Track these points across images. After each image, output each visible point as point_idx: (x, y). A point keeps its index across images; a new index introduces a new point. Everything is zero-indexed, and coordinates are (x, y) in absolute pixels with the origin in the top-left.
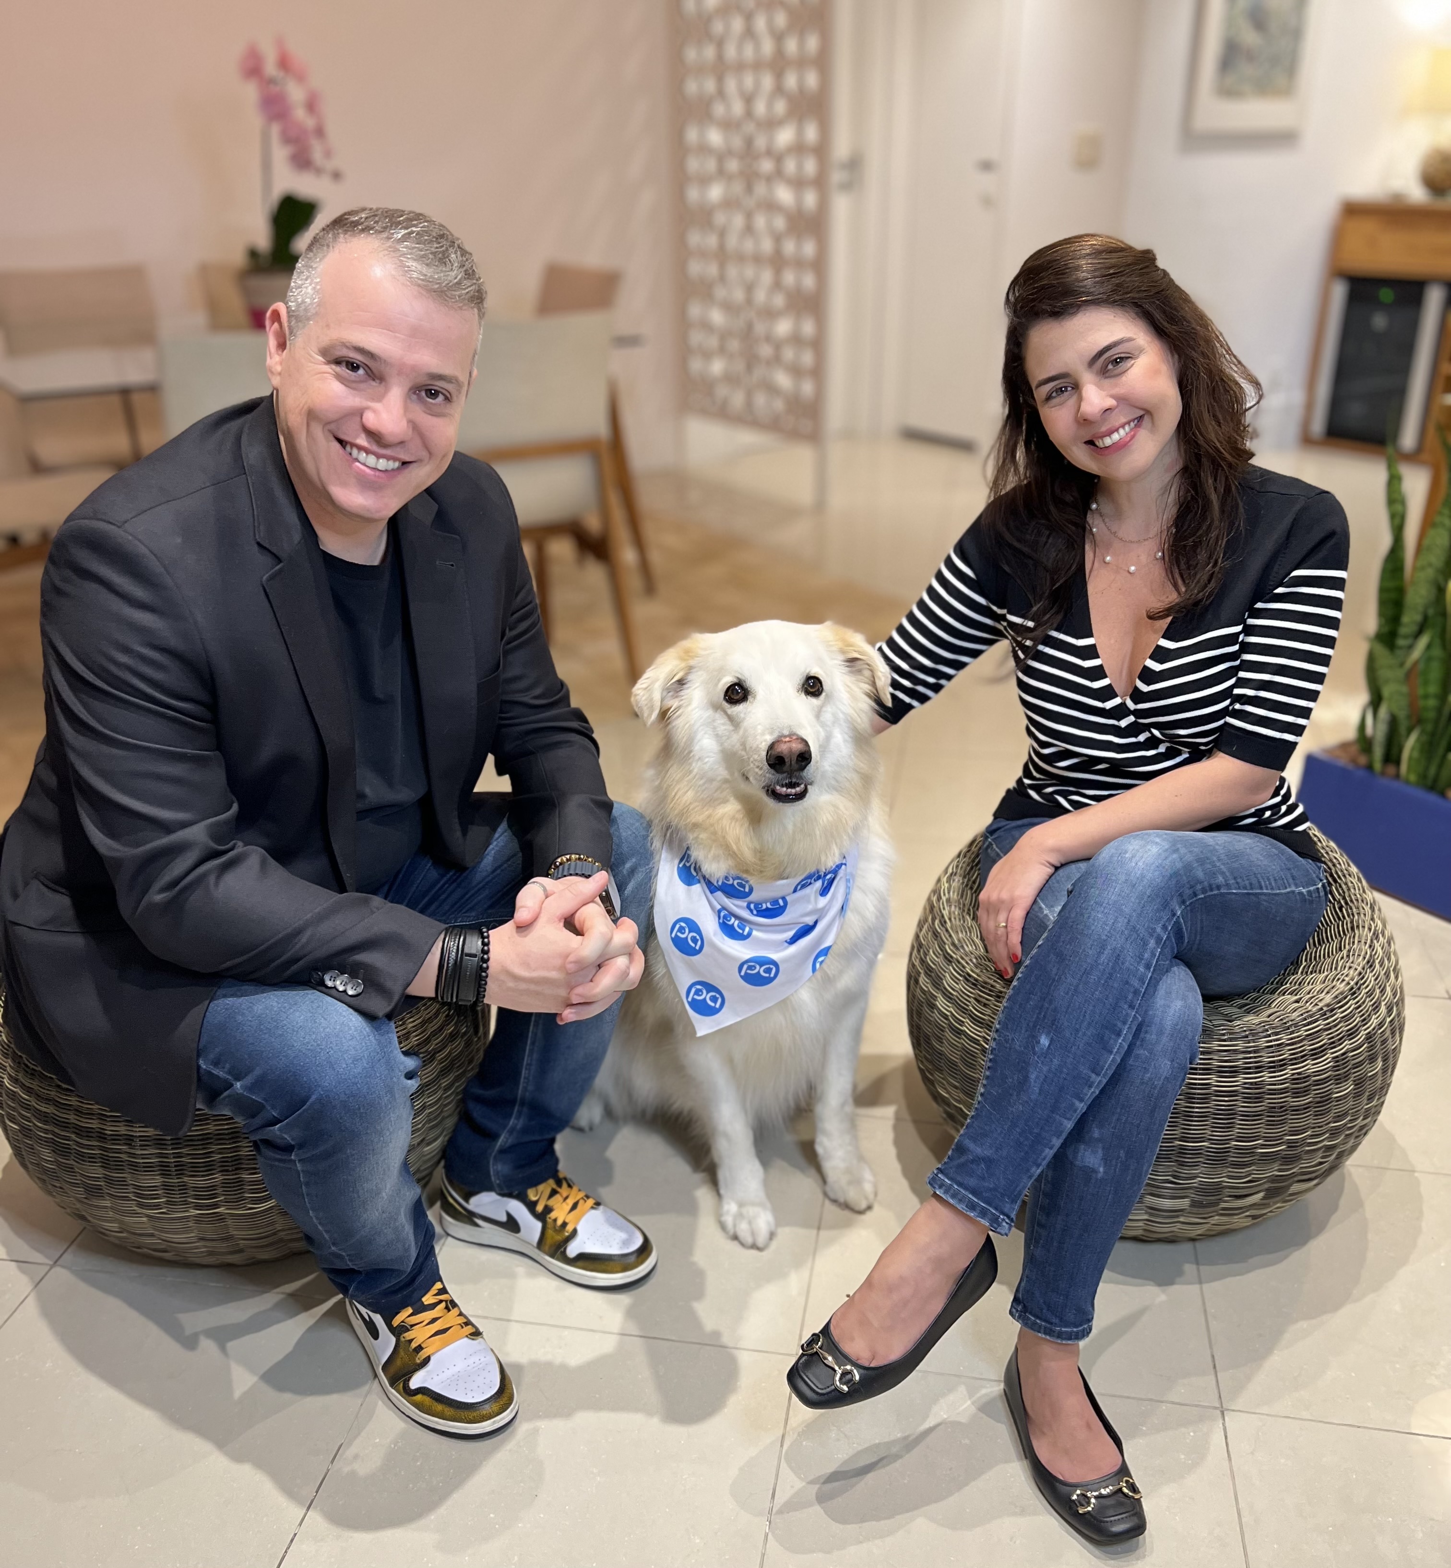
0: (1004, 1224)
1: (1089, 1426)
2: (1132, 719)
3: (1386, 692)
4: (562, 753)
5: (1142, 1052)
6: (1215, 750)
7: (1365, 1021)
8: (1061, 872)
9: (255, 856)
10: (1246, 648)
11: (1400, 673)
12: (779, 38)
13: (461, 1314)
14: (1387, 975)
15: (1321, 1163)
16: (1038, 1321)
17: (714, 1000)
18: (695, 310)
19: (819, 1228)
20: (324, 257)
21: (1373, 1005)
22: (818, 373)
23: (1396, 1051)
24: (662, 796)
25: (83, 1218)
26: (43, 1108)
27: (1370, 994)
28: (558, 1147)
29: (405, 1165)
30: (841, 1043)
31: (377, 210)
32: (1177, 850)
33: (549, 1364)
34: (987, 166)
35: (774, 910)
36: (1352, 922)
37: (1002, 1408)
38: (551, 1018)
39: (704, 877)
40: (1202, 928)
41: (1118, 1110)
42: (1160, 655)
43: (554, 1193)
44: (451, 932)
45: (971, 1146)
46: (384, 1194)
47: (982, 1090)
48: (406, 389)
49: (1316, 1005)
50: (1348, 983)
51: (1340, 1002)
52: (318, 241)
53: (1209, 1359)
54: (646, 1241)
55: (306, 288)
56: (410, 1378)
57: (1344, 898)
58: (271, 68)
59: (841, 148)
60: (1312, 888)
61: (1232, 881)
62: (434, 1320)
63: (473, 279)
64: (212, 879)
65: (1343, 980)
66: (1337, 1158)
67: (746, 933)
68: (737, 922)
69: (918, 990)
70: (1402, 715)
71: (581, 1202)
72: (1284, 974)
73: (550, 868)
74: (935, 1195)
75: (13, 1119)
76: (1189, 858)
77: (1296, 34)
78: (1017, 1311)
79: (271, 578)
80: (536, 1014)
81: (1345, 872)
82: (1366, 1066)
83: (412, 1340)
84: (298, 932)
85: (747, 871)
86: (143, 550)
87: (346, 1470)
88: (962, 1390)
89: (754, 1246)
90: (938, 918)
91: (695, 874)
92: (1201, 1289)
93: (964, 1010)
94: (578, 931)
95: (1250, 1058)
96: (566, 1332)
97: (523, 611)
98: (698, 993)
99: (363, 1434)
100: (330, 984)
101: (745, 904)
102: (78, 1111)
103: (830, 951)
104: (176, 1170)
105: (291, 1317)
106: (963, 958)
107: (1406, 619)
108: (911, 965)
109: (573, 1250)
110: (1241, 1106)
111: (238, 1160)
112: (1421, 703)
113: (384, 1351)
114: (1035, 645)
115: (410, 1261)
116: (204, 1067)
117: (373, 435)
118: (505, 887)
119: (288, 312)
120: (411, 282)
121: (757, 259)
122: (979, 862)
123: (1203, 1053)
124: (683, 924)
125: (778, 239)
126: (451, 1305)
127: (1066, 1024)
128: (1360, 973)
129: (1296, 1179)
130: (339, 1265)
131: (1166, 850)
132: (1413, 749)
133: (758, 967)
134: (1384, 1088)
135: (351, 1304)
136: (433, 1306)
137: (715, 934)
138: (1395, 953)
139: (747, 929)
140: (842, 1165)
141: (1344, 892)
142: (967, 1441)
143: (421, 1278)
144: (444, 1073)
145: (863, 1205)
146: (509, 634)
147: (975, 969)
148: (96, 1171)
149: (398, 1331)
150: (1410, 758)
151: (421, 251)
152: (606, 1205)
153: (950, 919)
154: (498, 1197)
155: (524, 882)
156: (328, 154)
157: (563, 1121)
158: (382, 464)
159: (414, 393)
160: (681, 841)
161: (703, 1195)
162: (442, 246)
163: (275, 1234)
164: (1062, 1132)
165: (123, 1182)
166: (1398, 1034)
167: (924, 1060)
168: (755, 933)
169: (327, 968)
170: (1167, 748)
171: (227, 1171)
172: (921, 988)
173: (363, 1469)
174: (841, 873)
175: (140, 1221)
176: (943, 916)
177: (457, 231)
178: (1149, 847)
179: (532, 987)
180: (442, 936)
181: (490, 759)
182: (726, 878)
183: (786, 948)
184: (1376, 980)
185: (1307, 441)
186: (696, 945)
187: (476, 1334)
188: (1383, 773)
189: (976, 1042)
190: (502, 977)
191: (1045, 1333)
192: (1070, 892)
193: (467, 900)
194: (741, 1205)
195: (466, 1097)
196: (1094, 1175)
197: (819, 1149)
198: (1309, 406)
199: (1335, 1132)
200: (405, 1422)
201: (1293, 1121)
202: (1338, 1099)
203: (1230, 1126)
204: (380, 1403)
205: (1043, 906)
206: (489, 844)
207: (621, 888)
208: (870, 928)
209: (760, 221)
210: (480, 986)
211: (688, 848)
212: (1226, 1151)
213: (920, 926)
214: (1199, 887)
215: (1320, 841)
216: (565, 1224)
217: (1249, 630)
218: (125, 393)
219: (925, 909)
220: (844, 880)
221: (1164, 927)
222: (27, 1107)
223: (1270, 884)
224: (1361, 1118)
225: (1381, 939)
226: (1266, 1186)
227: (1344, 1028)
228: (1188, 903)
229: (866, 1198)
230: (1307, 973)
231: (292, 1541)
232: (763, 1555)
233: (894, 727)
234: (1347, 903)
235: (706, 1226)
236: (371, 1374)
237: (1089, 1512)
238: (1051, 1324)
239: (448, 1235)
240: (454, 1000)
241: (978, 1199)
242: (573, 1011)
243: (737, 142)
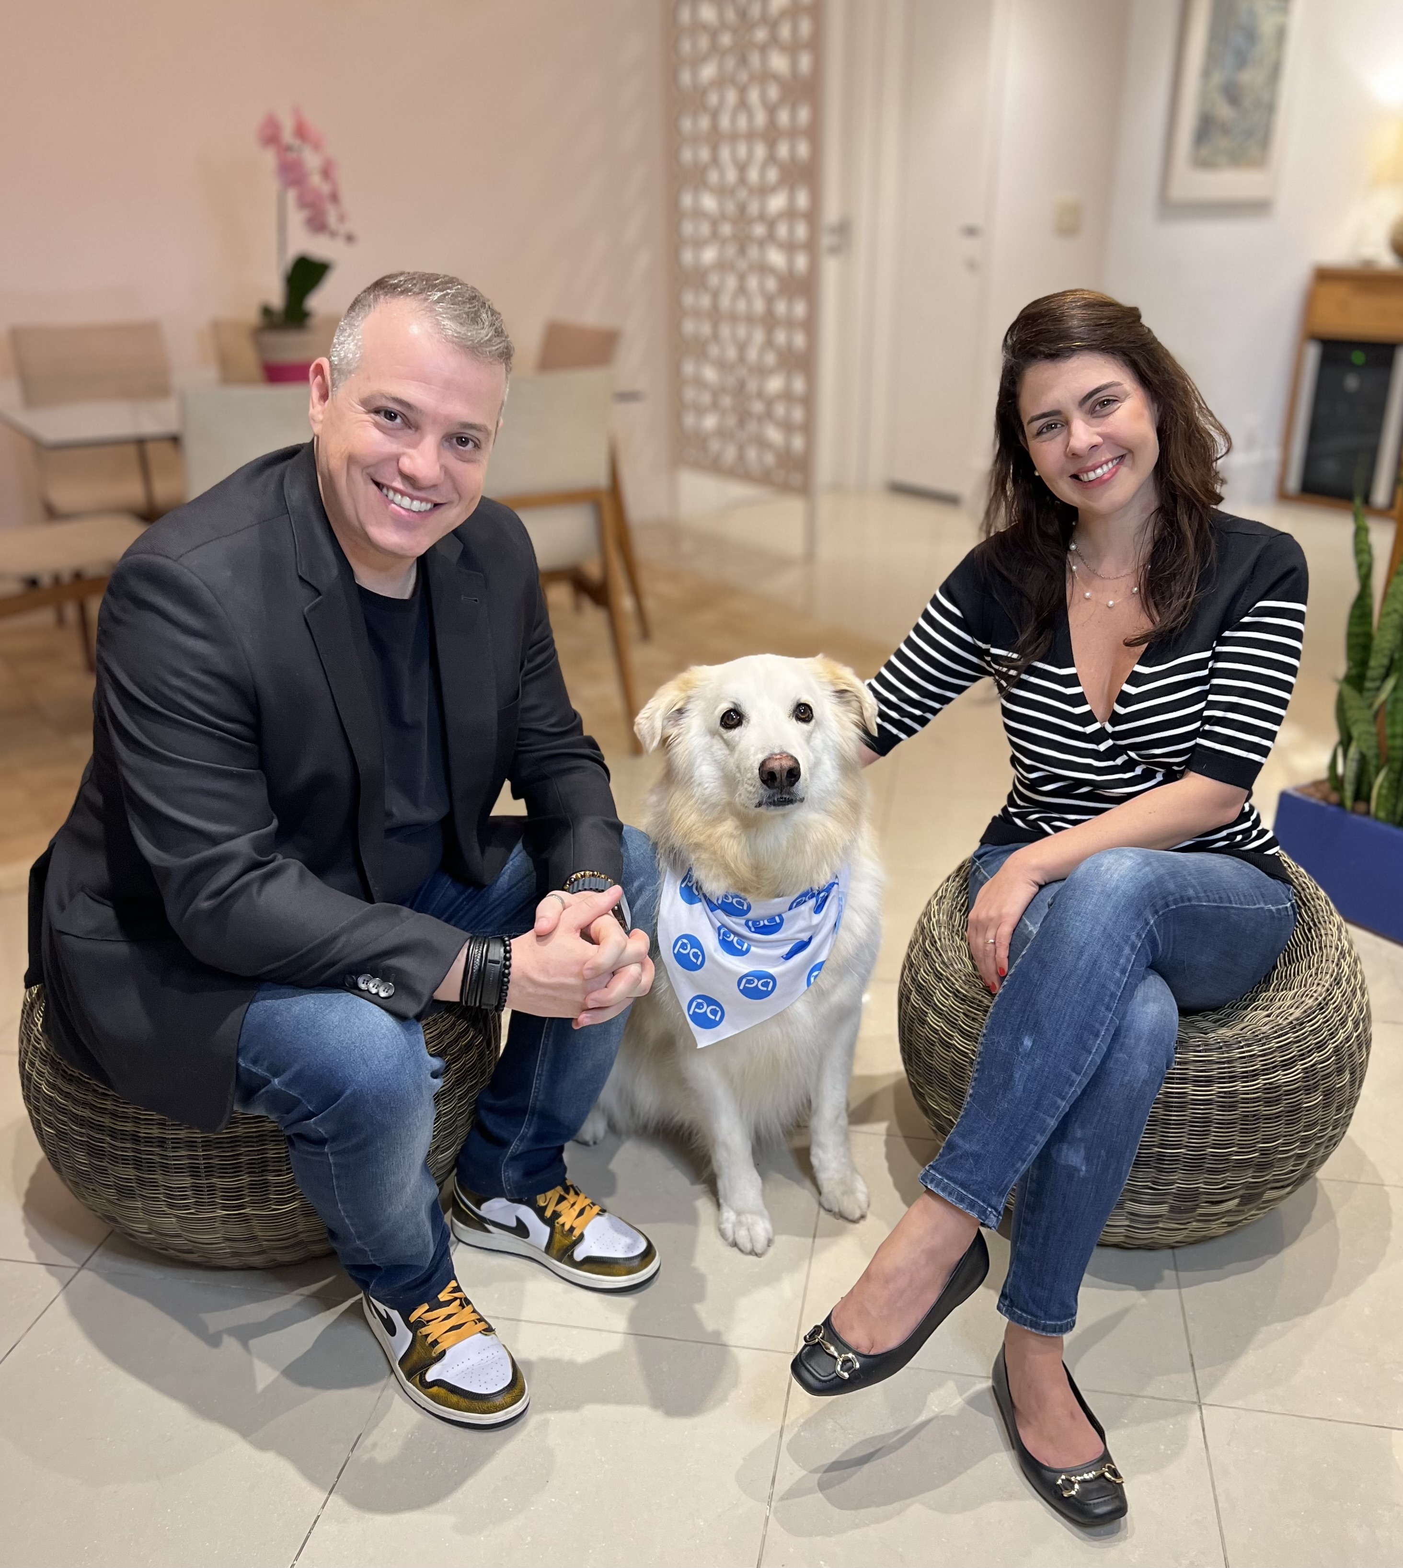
0: (992, 1216)
1: (1072, 1415)
2: (1110, 742)
3: (1355, 732)
4: (576, 777)
5: (1121, 1055)
6: (1187, 770)
7: (1332, 1035)
8: (1044, 890)
9: (294, 868)
10: (1214, 673)
11: (1369, 714)
12: (772, 110)
13: (474, 1311)
14: (1354, 992)
15: (1293, 1171)
16: (1024, 1315)
17: (714, 1012)
18: (689, 368)
19: (814, 1237)
20: (365, 316)
21: (1340, 1020)
22: (808, 428)
23: (1363, 1065)
24: (664, 820)
25: (114, 1220)
26: (79, 1111)
27: (1337, 1009)
28: (565, 1156)
29: (426, 1166)
30: (836, 1056)
31: (415, 273)
32: (1149, 864)
33: (557, 1362)
34: (971, 232)
35: (771, 927)
36: (1320, 942)
37: (990, 1402)
38: (564, 1024)
39: (705, 896)
40: (1174, 937)
41: (1099, 1111)
42: (1135, 679)
43: (562, 1199)
44: (476, 940)
45: (960, 1142)
46: (408, 1189)
47: (971, 1091)
48: (440, 436)
49: (1286, 1018)
50: (1317, 999)
51: (1309, 1016)
52: (360, 301)
53: (1189, 1358)
54: (650, 1246)
55: (349, 344)
56: (427, 1370)
57: (1313, 920)
58: (288, 135)
59: (831, 213)
60: (1280, 907)
61: (1202, 895)
62: (449, 1316)
63: (501, 336)
64: (255, 888)
65: (1312, 996)
66: (1308, 1167)
67: (744, 949)
68: (736, 939)
69: (909, 1007)
70: (1370, 754)
71: (588, 1208)
72: (1256, 992)
73: (565, 884)
74: (929, 1191)
75: (49, 1124)
76: (1162, 871)
77: (1270, 108)
78: (1004, 1305)
79: (312, 609)
80: (550, 1018)
81: (1314, 895)
82: (1334, 1078)
83: (429, 1335)
84: (334, 938)
85: (745, 890)
86: (196, 581)
87: (366, 1457)
88: (951, 1384)
89: (753, 1253)
90: (929, 938)
91: (696, 893)
92: (1180, 1293)
93: (953, 1025)
94: (593, 941)
95: (1224, 1068)
96: (574, 1332)
97: (540, 645)
98: (699, 1006)
99: (381, 1424)
100: (363, 986)
101: (743, 922)
102: (114, 1115)
103: (823, 967)
104: (205, 1172)
105: (314, 1315)
106: (952, 976)
107: (1373, 663)
108: (903, 984)
109: (579, 1254)
110: (1216, 1114)
111: (264, 1161)
112: (1390, 742)
113: (400, 1350)
114: (1019, 674)
115: (428, 1257)
116: (243, 1065)
117: (408, 479)
118: (522, 902)
119: (331, 366)
120: (446, 339)
121: (750, 319)
122: (967, 886)
123: (1179, 1063)
124: (685, 941)
125: (770, 300)
126: (465, 1302)
127: (1047, 1025)
128: (1328, 990)
129: (1269, 1186)
130: (360, 1261)
131: (1138, 864)
132: (1381, 787)
133: (756, 981)
134: (1352, 1101)
135: (369, 1302)
136: (448, 1303)
137: (716, 950)
138: (1361, 973)
139: (746, 946)
140: (837, 1176)
141: (1313, 915)
142: (957, 1433)
143: (438, 1275)
144: (459, 1082)
145: (857, 1215)
146: (528, 666)
147: (963, 985)
148: (130, 1172)
149: (414, 1327)
150: (1379, 795)
151: (456, 310)
152: (609, 1213)
153: (940, 939)
154: (509, 1203)
155: (543, 896)
156: (342, 218)
157: (570, 1131)
158: (416, 505)
159: (446, 440)
160: (683, 862)
161: (704, 1205)
162: (474, 307)
163: (296, 1236)
164: (1045, 1129)
165: (154, 1184)
166: (1364, 1049)
167: (915, 1075)
168: (753, 949)
169: (359, 973)
170: (1143, 771)
171: (254, 1172)
172: (913, 1007)
173: (382, 1456)
174: (834, 892)
175: (170, 1223)
176: (933, 937)
177: (485, 291)
178: (1123, 861)
179: (550, 992)
180: (467, 944)
181: (507, 784)
182: (726, 897)
183: (783, 963)
184: (1343, 996)
185: (1283, 496)
186: (697, 960)
187: (489, 1330)
188: (1353, 810)
189: (965, 1054)
190: (523, 983)
191: (1031, 1326)
192: (1050, 905)
193: (485, 915)
194: (739, 1213)
195: (478, 1106)
196: (1076, 1174)
197: (815, 1161)
198: (1285, 464)
199: (1305, 1141)
200: (421, 1413)
201: (1265, 1129)
202: (1308, 1109)
203: (1206, 1134)
204: (397, 1395)
205: (1028, 923)
206: (506, 864)
207: (631, 905)
208: (861, 945)
209: (753, 283)
210: (502, 991)
211: (690, 869)
212: (1203, 1157)
213: (911, 947)
214: (1171, 898)
215: (1289, 866)
216: (572, 1229)
217: (1217, 657)
218: (141, 442)
219: (916, 930)
220: (836, 900)
221: (1139, 935)
222: (63, 1111)
223: (1239, 899)
224: (1331, 1128)
225: (1348, 958)
226: (1241, 1192)
227: (1312, 1041)
228: (1160, 913)
229: (860, 1207)
230: (1278, 990)
231: (315, 1522)
232: (764, 1537)
233: (882, 758)
234: (1315, 925)
235: (707, 1234)
236: (388, 1371)
237: (1072, 1496)
238: (1036, 1316)
239: (459, 1240)
240: (478, 1004)
241: (967, 1192)
242: (588, 1015)
243: (731, 208)
